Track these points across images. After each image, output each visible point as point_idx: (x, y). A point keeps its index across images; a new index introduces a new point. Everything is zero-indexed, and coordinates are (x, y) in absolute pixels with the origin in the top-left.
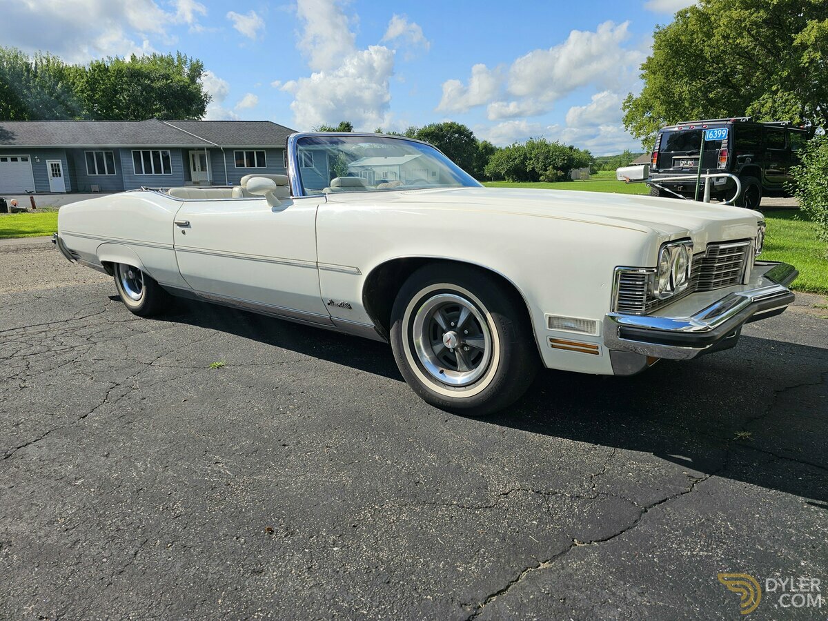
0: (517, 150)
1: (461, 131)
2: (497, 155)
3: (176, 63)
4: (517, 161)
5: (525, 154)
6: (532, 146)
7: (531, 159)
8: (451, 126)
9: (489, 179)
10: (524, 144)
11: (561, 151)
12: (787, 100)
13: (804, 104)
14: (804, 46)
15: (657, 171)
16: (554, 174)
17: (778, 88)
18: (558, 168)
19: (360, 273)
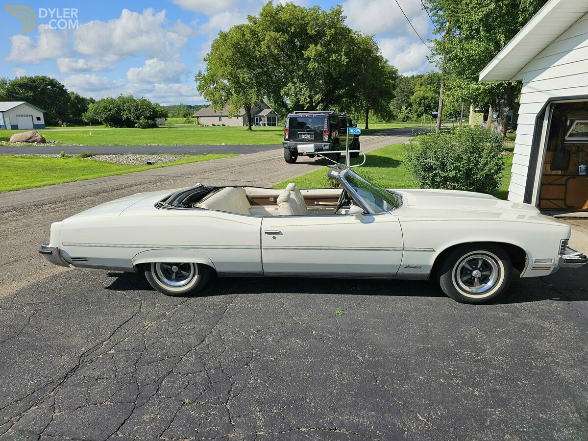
0: (111, 102)
1: (52, 83)
4: (113, 112)
6: (124, 101)
8: (44, 79)
10: (116, 98)
12: (302, 88)
13: (310, 91)
14: (309, 59)
15: (289, 140)
16: (146, 122)
17: (297, 81)
18: (148, 118)
19: (434, 251)
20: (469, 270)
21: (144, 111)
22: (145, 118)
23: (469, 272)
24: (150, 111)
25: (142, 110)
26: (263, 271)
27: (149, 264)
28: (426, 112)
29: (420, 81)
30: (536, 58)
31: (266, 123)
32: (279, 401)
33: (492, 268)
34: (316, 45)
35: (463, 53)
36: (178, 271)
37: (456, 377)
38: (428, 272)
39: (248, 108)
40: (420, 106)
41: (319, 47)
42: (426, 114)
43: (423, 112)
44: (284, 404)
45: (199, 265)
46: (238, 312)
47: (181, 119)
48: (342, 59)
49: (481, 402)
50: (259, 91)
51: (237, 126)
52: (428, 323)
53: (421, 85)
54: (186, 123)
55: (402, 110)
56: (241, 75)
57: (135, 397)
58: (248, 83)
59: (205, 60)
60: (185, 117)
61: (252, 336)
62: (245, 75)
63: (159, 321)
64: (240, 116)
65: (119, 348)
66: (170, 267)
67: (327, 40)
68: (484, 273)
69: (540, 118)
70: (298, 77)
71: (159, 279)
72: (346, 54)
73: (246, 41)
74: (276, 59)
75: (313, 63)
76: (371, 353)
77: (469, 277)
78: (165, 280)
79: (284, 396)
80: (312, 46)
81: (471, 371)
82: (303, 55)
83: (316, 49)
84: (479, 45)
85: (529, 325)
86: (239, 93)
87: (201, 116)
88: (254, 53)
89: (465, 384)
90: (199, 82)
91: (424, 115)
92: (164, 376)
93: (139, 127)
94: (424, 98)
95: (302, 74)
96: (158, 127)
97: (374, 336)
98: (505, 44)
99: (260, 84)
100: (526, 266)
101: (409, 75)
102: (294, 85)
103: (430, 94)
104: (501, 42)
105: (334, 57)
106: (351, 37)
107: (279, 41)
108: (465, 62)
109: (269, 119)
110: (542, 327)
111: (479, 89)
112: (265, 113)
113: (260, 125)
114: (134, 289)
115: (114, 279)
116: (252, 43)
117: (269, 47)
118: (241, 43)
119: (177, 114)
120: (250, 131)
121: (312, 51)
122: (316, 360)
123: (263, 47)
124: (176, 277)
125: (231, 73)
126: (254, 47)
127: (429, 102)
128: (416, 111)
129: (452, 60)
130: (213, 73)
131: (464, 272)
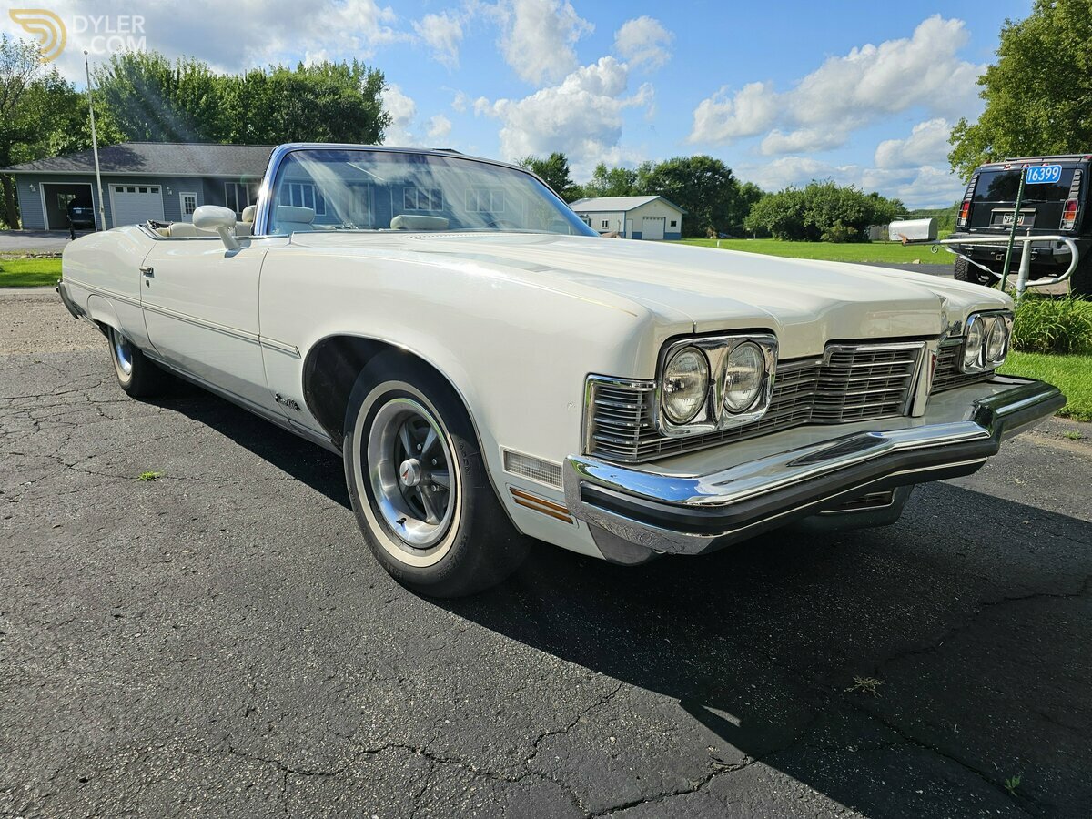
0: (793, 196)
2: (762, 203)
3: (352, 74)
4: (790, 212)
5: (803, 202)
6: (815, 191)
7: (811, 209)
9: (750, 236)
10: (803, 189)
11: (857, 199)
15: (967, 231)
16: (843, 232)
18: (849, 224)
19: (299, 355)
25: (845, 208)
93: (827, 241)
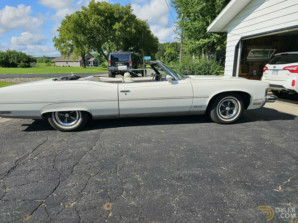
0: (2, 54)
4: (4, 59)
5: (7, 56)
6: (10, 53)
7: (11, 58)
12: (112, 45)
13: (117, 46)
14: (116, 30)
15: (111, 67)
16: (24, 65)
17: (110, 41)
18: (25, 62)
19: (208, 97)
20: (224, 107)
21: (22, 59)
22: (24, 62)
23: (224, 108)
24: (26, 59)
25: (22, 58)
26: (119, 114)
27: (51, 113)
28: (172, 60)
29: (168, 46)
30: (234, 19)
31: (93, 65)
32: (146, 169)
33: (235, 106)
34: (119, 23)
35: (192, 26)
36: (68, 117)
37: (233, 151)
38: (205, 109)
39: (83, 57)
40: (169, 57)
41: (121, 24)
42: (172, 61)
43: (171, 60)
44: (150, 170)
45: (82, 111)
46: (108, 136)
47: (44, 64)
48: (133, 31)
49: (249, 159)
50: (89, 46)
51: (77, 66)
52: (209, 132)
53: (169, 47)
54: (48, 66)
55: (160, 59)
56: (79, 37)
57: (59, 176)
58: (83, 42)
59: (58, 31)
60: (46, 63)
61: (120, 145)
62: (82, 38)
63: (61, 143)
64: (78, 61)
65: (40, 156)
66: (64, 115)
67: (124, 20)
68: (231, 108)
69: (237, 47)
70: (111, 39)
71: (57, 122)
72: (134, 28)
73: (82, 20)
74: (98, 30)
75: (118, 32)
76: (187, 145)
77: (224, 110)
78: (61, 123)
79: (149, 167)
80: (117, 23)
81: (239, 148)
82: (112, 28)
83: (119, 25)
84: (199, 23)
85: (255, 130)
86: (79, 47)
87: (56, 62)
88: (86, 26)
89: (239, 153)
90: (55, 42)
91: (171, 61)
92: (74, 166)
93: (20, 67)
94: (171, 53)
95: (112, 38)
96: (31, 67)
97: (185, 139)
98: (211, 22)
99: (90, 43)
100: (251, 103)
101: (163, 43)
102: (108, 43)
103: (173, 52)
104: (209, 21)
105: (128, 29)
106: (136, 20)
107: (99, 20)
108: (193, 31)
109: (94, 63)
110: (262, 131)
111: (200, 44)
112: (92, 60)
113: (89, 66)
114: (41, 130)
115: (26, 127)
116: (85, 21)
117: (94, 23)
118: (78, 21)
119: (41, 61)
120: (85, 68)
121: (117, 26)
122: (159, 151)
123: (91, 23)
124: (67, 121)
125: (74, 37)
126: (86, 23)
127: (173, 55)
128: (167, 60)
129: (187, 30)
130: (63, 38)
131: (222, 108)
